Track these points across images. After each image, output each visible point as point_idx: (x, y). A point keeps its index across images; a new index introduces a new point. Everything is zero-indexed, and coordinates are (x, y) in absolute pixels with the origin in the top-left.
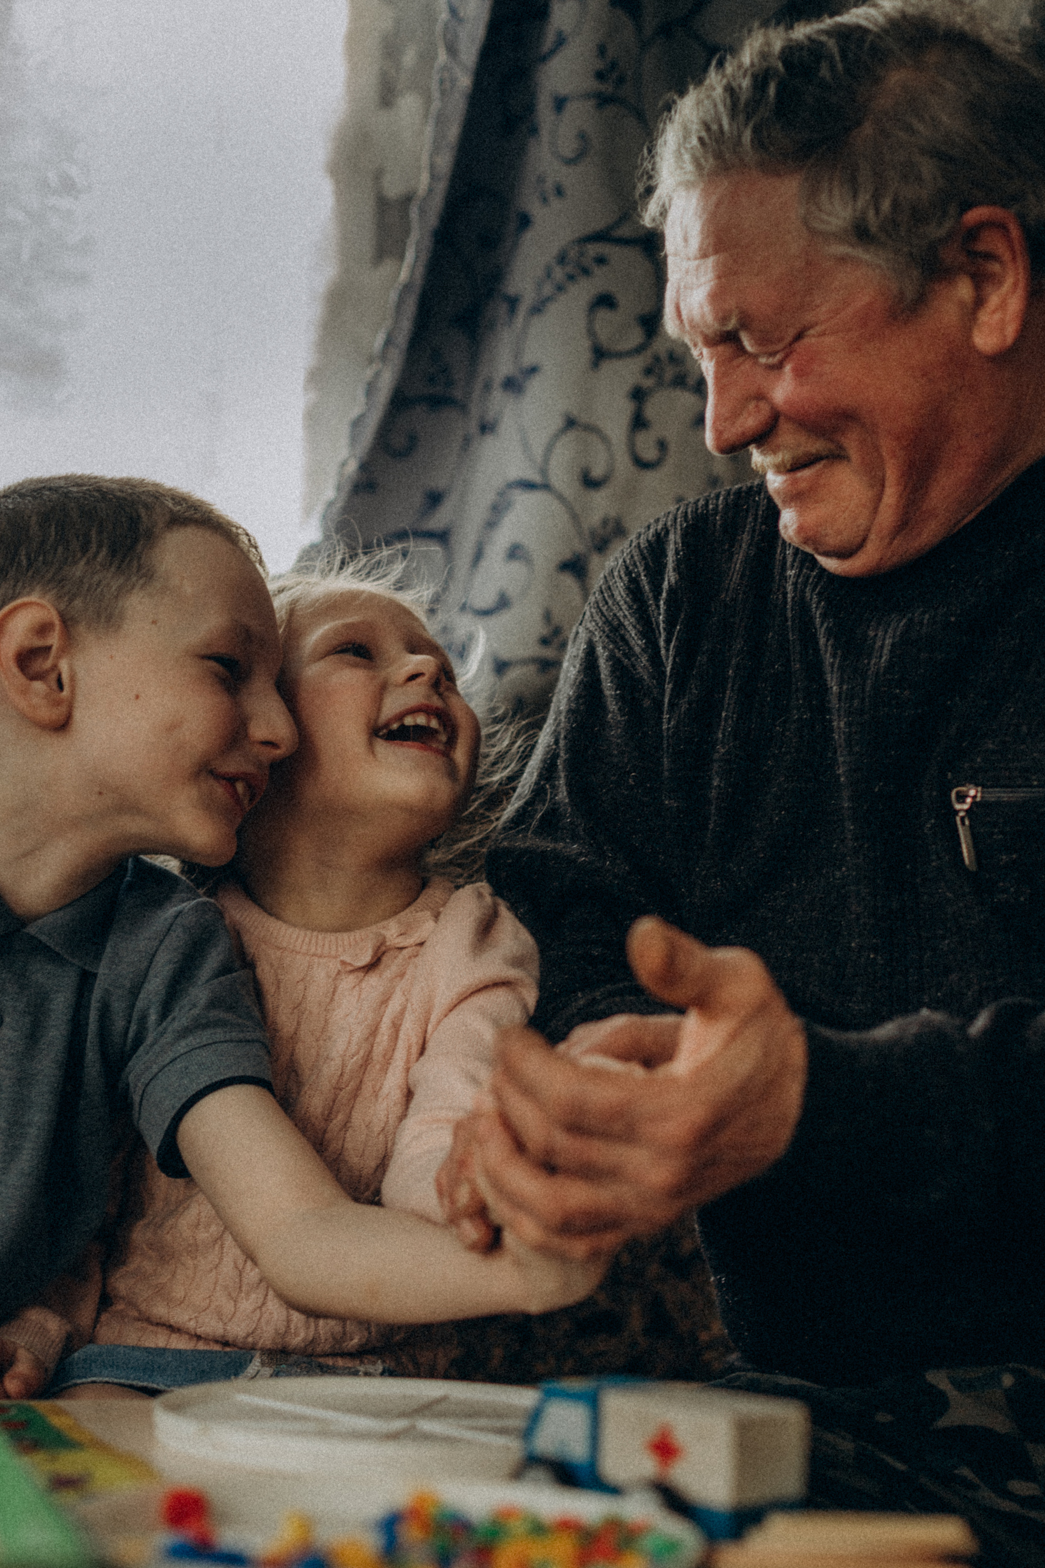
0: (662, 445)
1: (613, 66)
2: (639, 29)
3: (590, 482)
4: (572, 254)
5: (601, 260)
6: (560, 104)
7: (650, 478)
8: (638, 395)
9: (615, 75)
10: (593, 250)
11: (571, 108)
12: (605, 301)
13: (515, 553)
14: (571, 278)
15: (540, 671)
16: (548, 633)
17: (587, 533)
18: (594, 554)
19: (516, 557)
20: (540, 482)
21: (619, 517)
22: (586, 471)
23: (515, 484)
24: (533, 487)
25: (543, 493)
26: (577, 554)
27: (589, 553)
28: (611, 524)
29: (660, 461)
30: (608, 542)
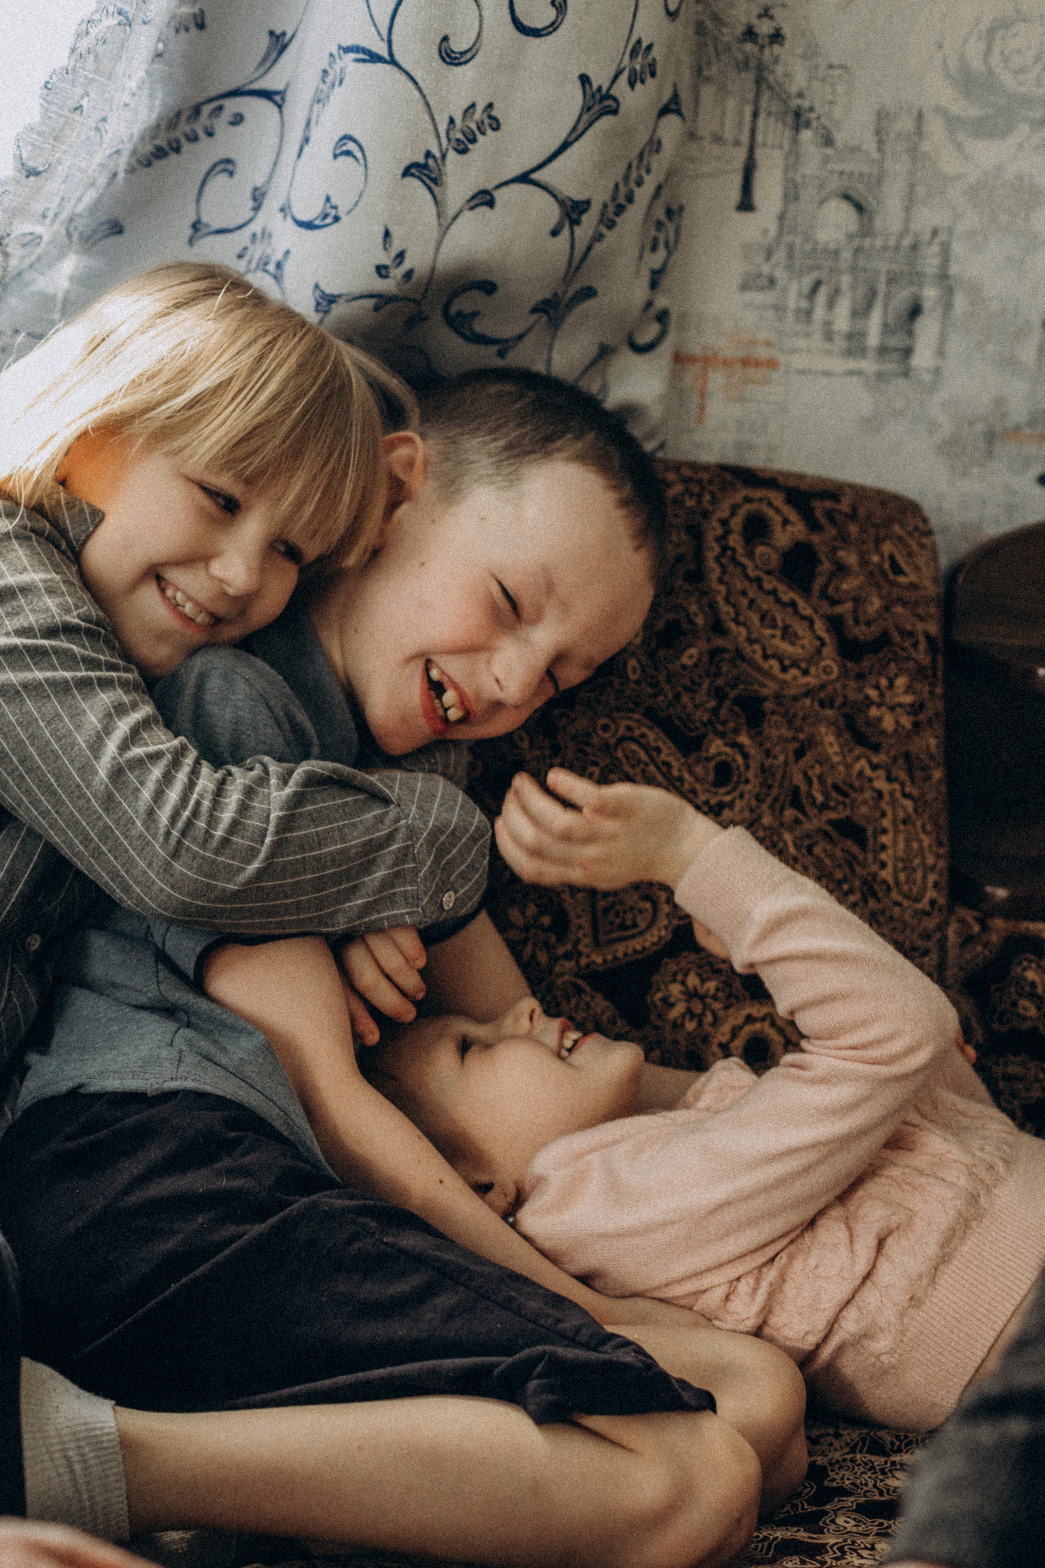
3: (449, 55)
7: (539, 49)
13: (342, 148)
15: (376, 308)
16: (387, 262)
17: (443, 128)
18: (452, 155)
19: (348, 153)
20: (385, 54)
21: (490, 106)
22: (445, 39)
23: (347, 50)
24: (374, 58)
25: (388, 67)
26: (428, 154)
27: (444, 156)
28: (478, 114)
29: (554, 26)
30: (474, 140)
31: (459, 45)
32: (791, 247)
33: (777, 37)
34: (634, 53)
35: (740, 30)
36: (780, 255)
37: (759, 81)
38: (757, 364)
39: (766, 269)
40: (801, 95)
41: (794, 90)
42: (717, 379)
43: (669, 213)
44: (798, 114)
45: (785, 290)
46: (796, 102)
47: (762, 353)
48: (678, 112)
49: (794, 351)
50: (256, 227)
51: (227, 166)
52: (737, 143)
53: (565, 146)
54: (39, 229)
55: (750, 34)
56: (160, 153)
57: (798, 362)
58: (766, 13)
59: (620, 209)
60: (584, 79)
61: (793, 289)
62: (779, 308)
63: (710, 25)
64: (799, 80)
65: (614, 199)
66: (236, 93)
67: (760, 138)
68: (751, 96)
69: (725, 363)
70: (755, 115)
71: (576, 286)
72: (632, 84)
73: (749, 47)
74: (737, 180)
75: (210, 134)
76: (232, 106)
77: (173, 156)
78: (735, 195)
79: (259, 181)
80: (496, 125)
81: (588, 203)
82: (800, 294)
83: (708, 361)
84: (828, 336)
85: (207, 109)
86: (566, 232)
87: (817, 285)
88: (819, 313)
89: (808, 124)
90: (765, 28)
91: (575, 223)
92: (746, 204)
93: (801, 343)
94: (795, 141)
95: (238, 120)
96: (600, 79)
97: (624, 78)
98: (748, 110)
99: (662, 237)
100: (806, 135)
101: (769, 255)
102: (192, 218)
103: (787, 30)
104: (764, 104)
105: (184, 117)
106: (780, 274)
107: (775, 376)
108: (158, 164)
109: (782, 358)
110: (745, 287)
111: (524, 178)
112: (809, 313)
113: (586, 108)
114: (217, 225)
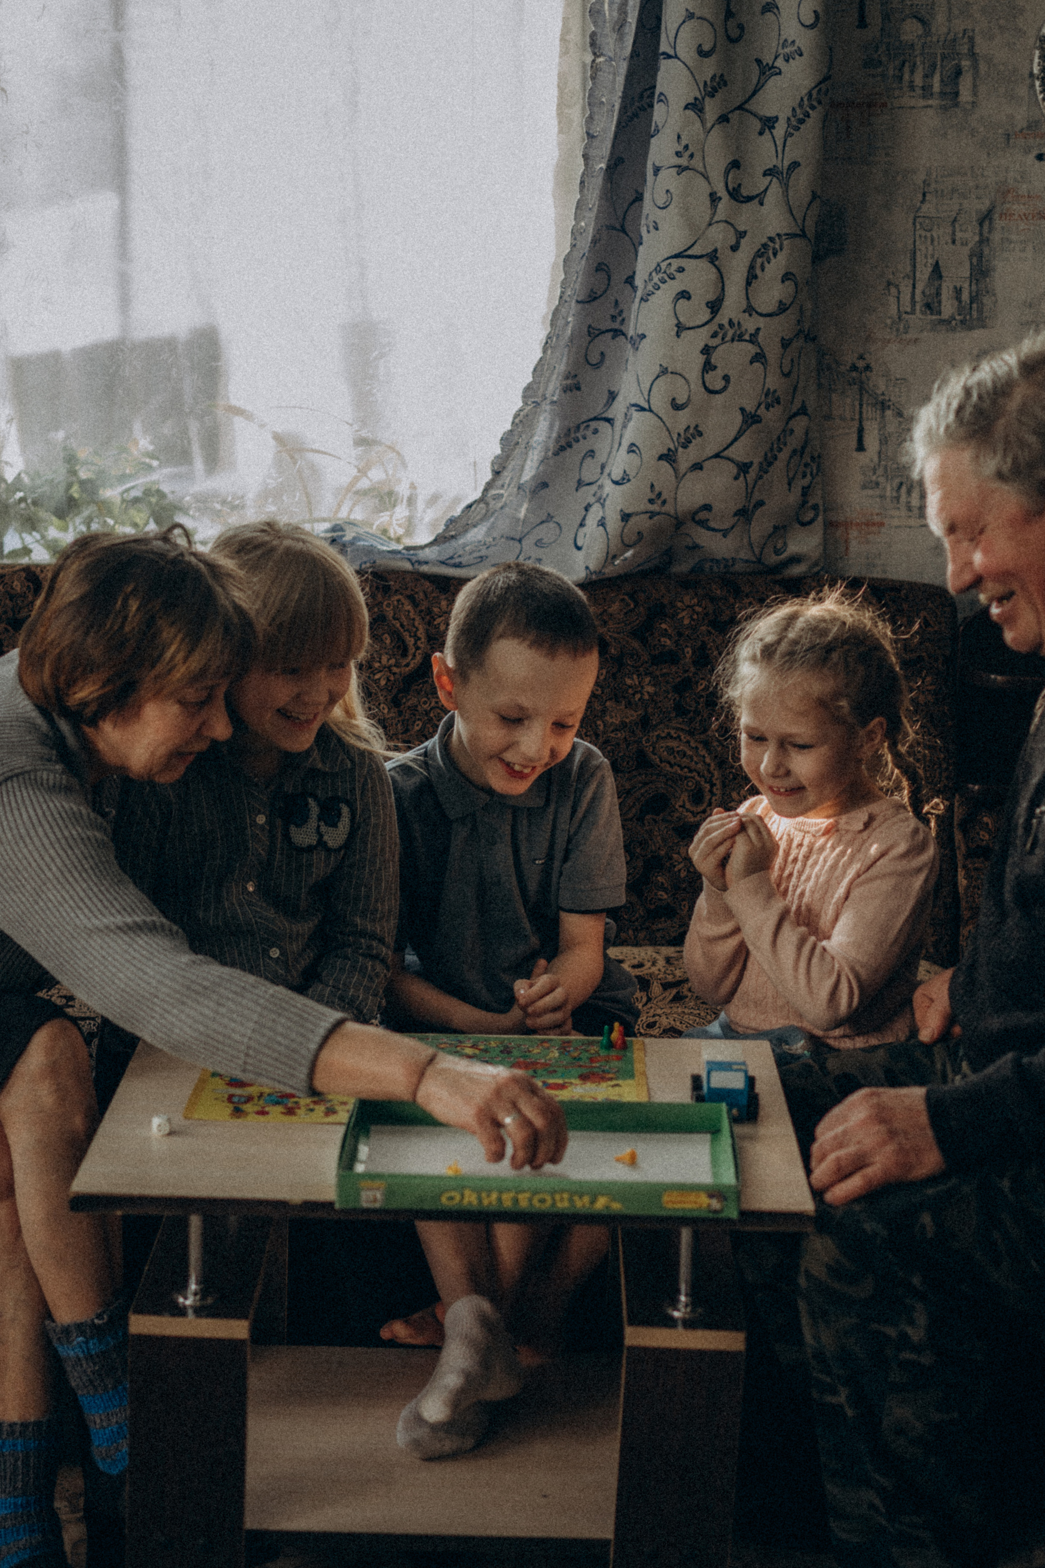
0: (726, 378)
1: (686, 147)
2: (703, 122)
3: (676, 406)
4: (664, 265)
5: (681, 270)
6: (657, 170)
7: (719, 399)
8: (707, 351)
9: (688, 153)
10: (676, 263)
11: (663, 174)
12: (684, 295)
13: (632, 448)
14: (664, 282)
15: (650, 518)
16: (653, 497)
17: (675, 437)
18: (680, 449)
19: (633, 451)
20: (646, 406)
21: (697, 426)
22: (674, 399)
23: (633, 405)
24: (642, 409)
25: (648, 413)
26: (669, 450)
27: (676, 450)
28: (691, 430)
29: (725, 388)
30: (690, 442)
31: (680, 401)
32: (886, 467)
33: (868, 368)
34: (767, 395)
35: (849, 365)
36: (880, 471)
37: (862, 390)
38: (874, 524)
39: (874, 478)
40: (883, 394)
41: (879, 392)
42: (854, 533)
43: (813, 458)
44: (883, 403)
45: (884, 488)
46: (881, 398)
47: (877, 519)
48: (806, 414)
49: (892, 517)
50: (599, 483)
51: (591, 453)
52: (852, 419)
53: (736, 439)
54: (502, 491)
55: (854, 368)
56: (562, 449)
57: (896, 522)
58: (861, 357)
59: (770, 464)
60: (742, 410)
61: (889, 488)
62: (882, 497)
63: (834, 366)
64: (882, 387)
65: (766, 459)
66: (596, 419)
67: (864, 415)
68: (858, 397)
69: (858, 524)
70: (861, 405)
71: (753, 501)
72: (767, 409)
73: (854, 374)
74: (855, 436)
75: (585, 438)
76: (593, 424)
77: (569, 450)
78: (854, 444)
79: (603, 460)
80: (700, 434)
81: (752, 463)
82: (892, 489)
83: (847, 525)
84: (909, 509)
85: (582, 427)
86: (742, 478)
87: (901, 484)
88: (903, 498)
89: (889, 407)
90: (861, 364)
91: (746, 472)
92: (861, 448)
93: (897, 513)
94: (883, 417)
95: (596, 431)
96: (750, 408)
97: (763, 406)
98: (857, 403)
99: (808, 471)
100: (889, 413)
101: (874, 470)
102: (577, 478)
103: (873, 365)
104: (865, 399)
105: (572, 431)
106: (882, 480)
107: (883, 530)
108: (562, 454)
109: (885, 521)
110: (864, 487)
111: (717, 456)
112: (898, 498)
113: (744, 421)
114: (588, 481)
